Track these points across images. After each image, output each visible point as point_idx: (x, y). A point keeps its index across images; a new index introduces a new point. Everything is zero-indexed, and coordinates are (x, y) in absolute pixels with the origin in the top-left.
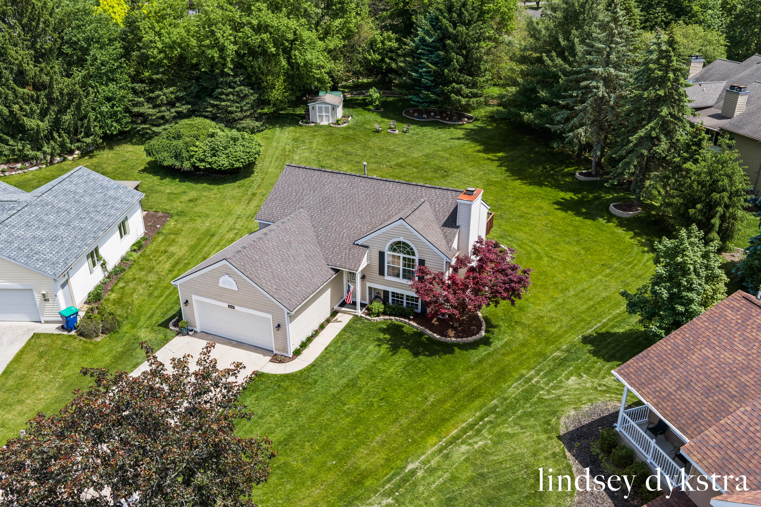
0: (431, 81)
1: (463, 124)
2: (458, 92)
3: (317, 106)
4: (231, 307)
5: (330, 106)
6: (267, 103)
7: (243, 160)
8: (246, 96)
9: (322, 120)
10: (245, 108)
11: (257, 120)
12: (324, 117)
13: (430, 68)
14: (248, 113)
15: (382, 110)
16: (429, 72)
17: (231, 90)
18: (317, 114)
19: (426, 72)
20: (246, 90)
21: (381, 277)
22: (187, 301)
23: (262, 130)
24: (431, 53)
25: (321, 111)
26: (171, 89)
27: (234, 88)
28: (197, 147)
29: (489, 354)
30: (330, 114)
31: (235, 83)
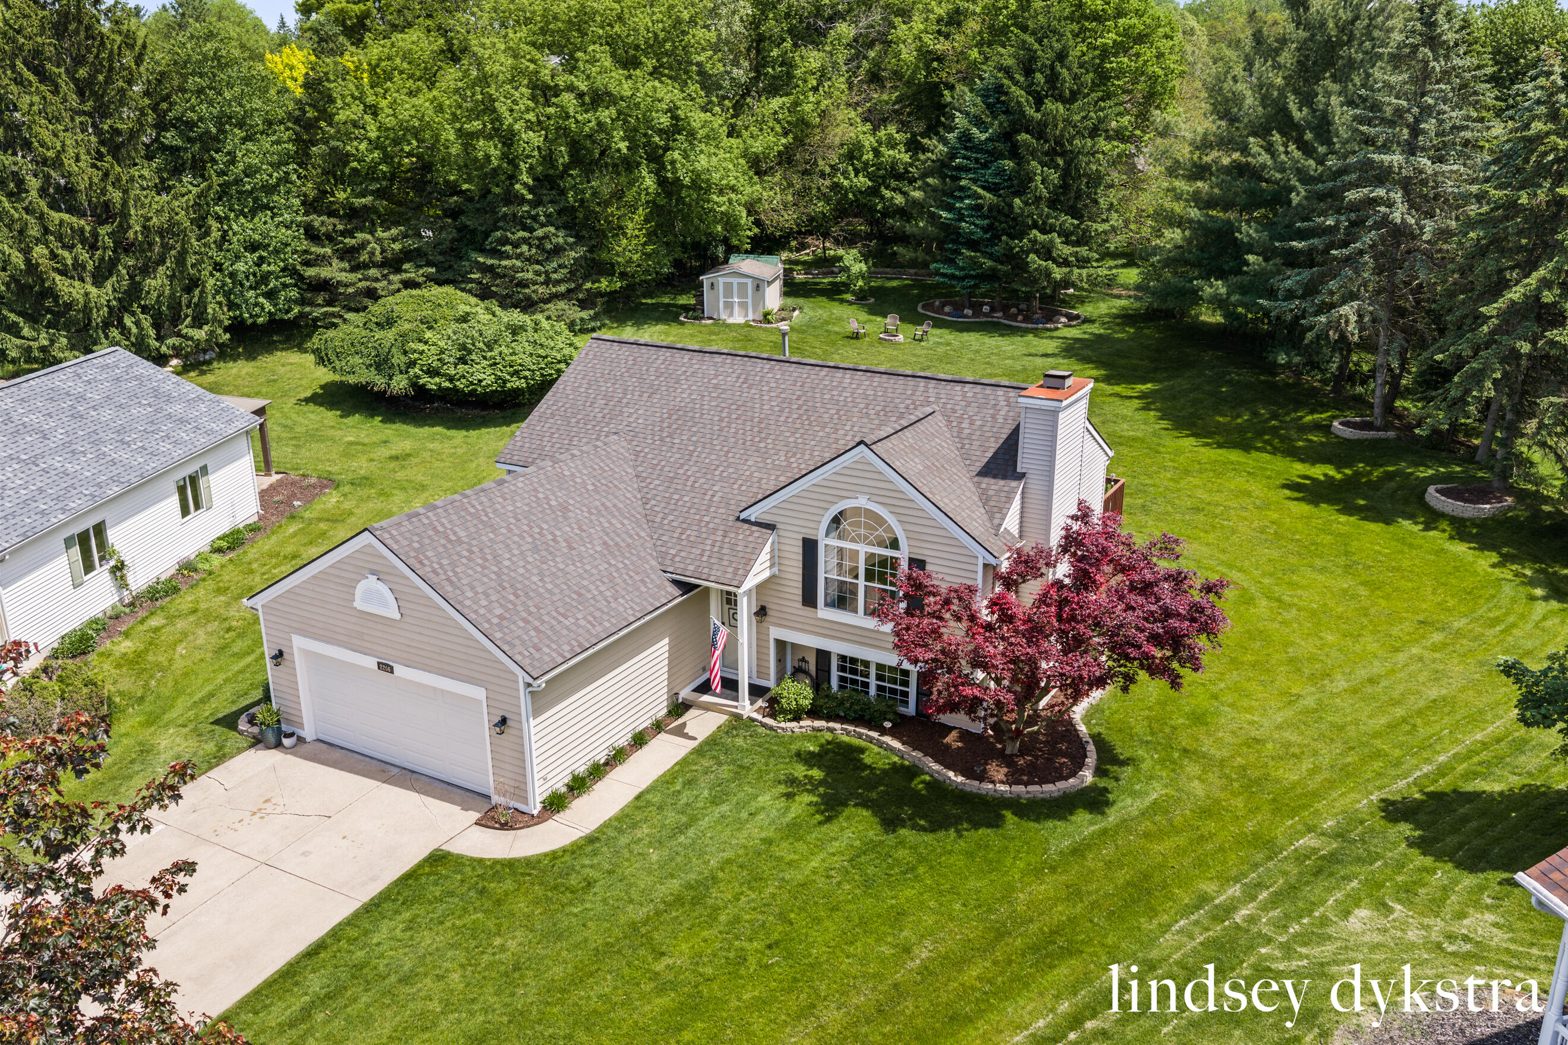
0: (982, 228)
1: (1057, 329)
2: (1047, 253)
3: (721, 280)
4: (385, 667)
5: (749, 281)
6: (607, 269)
7: (527, 373)
8: (558, 250)
9: (731, 315)
10: (554, 276)
11: (583, 305)
12: (736, 308)
13: (981, 197)
14: (562, 288)
15: (872, 300)
16: (978, 208)
17: (526, 234)
18: (722, 300)
19: (971, 207)
20: (560, 238)
21: (808, 611)
22: (281, 654)
23: (593, 330)
24: (985, 166)
25: (728, 293)
26: (394, 231)
27: (531, 230)
28: (426, 343)
29: (1104, 832)
30: (750, 300)
31: (535, 218)
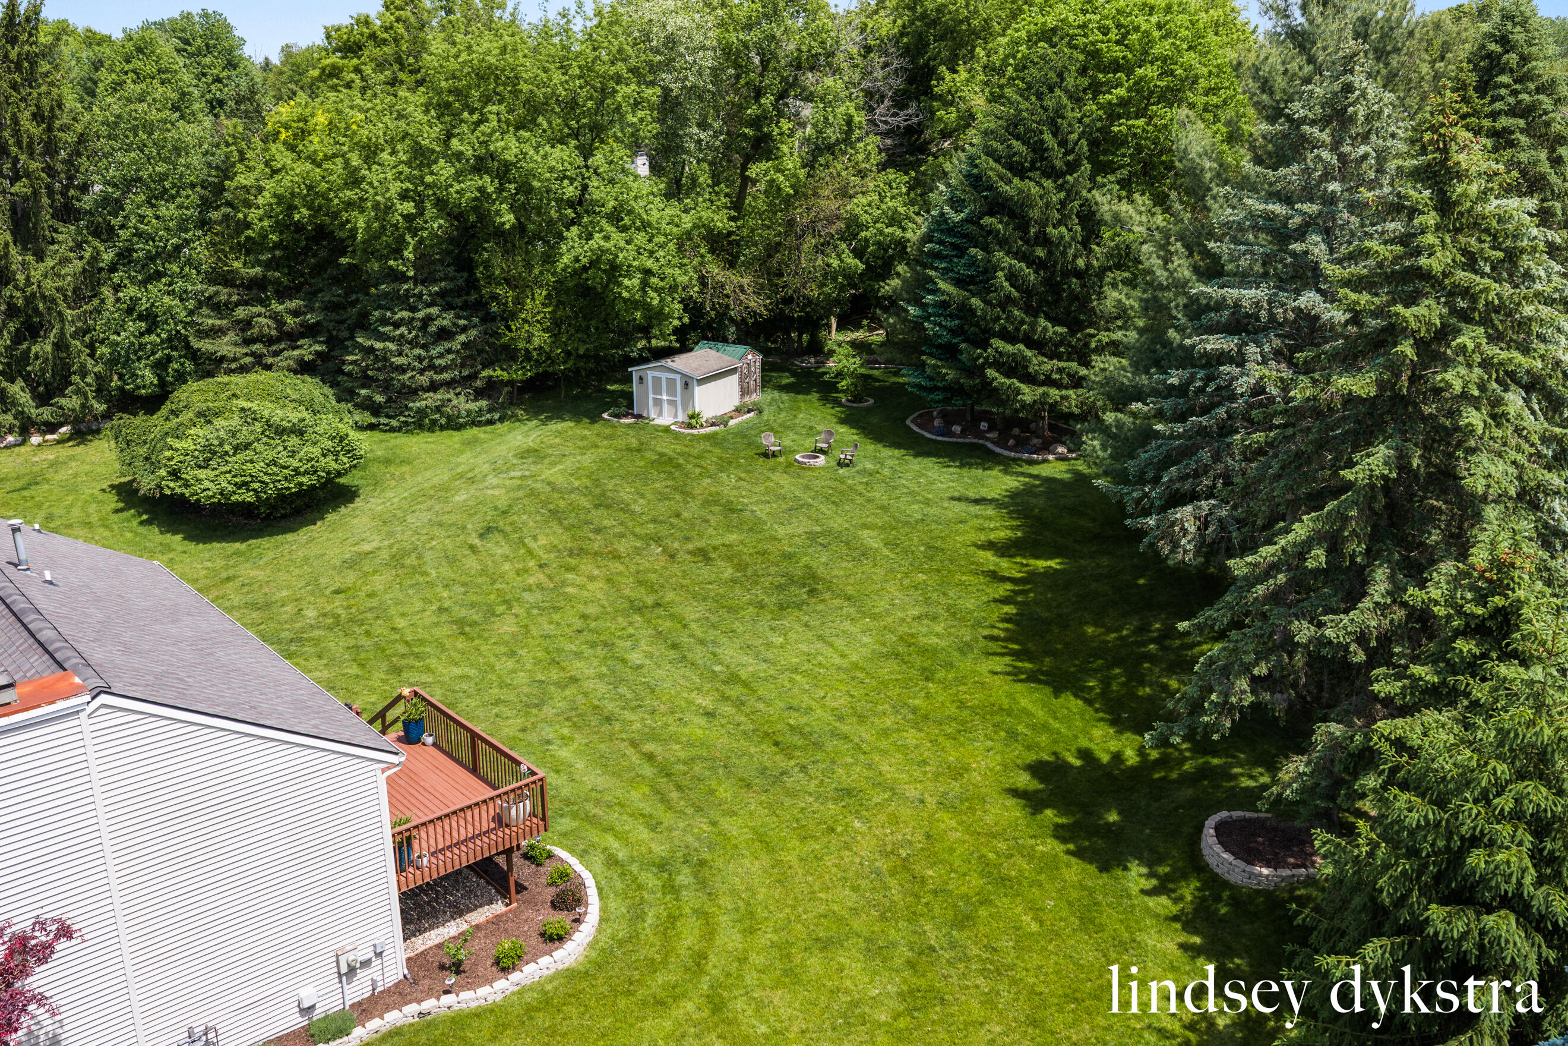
0: (951, 331)
1: (1045, 461)
2: (1016, 369)
3: (650, 374)
5: (678, 377)
6: (508, 354)
7: (256, 485)
8: (445, 334)
9: (660, 414)
10: (438, 362)
11: (479, 394)
12: (665, 406)
13: (943, 293)
14: (446, 376)
15: (872, 401)
16: (944, 305)
17: (405, 314)
18: (651, 396)
19: (936, 305)
20: (446, 320)
23: (490, 422)
24: (961, 251)
25: (657, 390)
27: (413, 309)
30: (678, 399)
31: (420, 296)
